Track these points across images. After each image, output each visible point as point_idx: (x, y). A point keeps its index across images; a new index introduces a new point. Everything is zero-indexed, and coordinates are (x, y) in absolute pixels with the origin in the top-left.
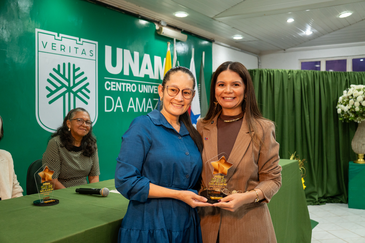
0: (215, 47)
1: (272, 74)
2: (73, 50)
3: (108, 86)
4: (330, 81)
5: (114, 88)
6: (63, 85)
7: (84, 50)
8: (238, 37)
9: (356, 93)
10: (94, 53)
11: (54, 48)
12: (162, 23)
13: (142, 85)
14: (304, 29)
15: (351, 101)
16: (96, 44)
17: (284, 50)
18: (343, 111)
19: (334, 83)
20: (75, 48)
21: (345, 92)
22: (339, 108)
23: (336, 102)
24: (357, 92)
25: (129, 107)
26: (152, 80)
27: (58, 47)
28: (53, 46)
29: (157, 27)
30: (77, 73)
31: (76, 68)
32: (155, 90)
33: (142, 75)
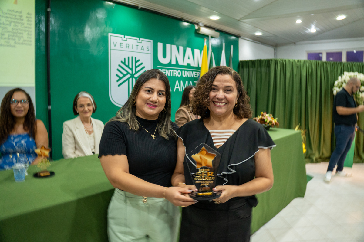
0: (241, 41)
1: (284, 63)
2: (135, 47)
4: (329, 69)
6: (128, 73)
7: (142, 47)
8: (259, 34)
10: (150, 48)
11: (121, 46)
12: (200, 24)
13: (185, 72)
14: (310, 27)
16: (151, 42)
17: (295, 43)
19: (332, 71)
20: (136, 45)
21: (340, 78)
22: (334, 90)
23: (333, 85)
25: (176, 87)
26: (193, 68)
27: (124, 45)
28: (120, 45)
29: (197, 27)
30: (138, 64)
31: (137, 60)
32: (195, 74)
33: (185, 64)
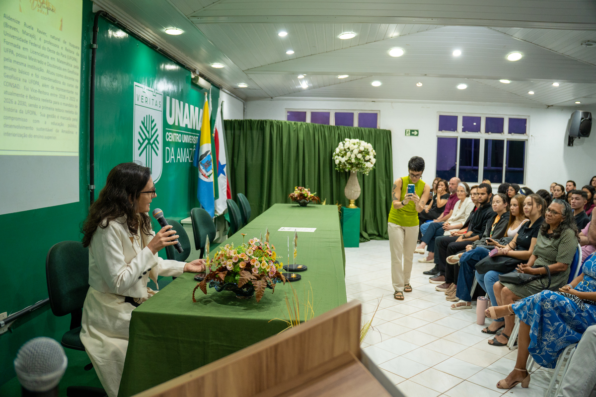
1: (281, 126)
2: (151, 102)
3: (168, 137)
5: (171, 138)
6: (146, 138)
7: (156, 101)
8: (242, 85)
9: (352, 147)
10: (161, 103)
11: (142, 100)
12: (197, 73)
13: (184, 135)
15: (349, 154)
16: (162, 95)
17: (272, 98)
18: (340, 162)
20: (152, 100)
21: (341, 143)
22: (336, 159)
24: (353, 145)
25: (178, 157)
26: (189, 130)
27: (144, 100)
29: (193, 76)
30: (153, 125)
31: (152, 119)
33: (184, 125)
